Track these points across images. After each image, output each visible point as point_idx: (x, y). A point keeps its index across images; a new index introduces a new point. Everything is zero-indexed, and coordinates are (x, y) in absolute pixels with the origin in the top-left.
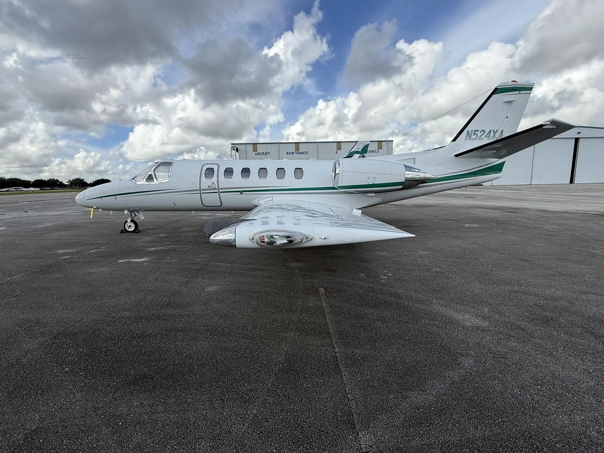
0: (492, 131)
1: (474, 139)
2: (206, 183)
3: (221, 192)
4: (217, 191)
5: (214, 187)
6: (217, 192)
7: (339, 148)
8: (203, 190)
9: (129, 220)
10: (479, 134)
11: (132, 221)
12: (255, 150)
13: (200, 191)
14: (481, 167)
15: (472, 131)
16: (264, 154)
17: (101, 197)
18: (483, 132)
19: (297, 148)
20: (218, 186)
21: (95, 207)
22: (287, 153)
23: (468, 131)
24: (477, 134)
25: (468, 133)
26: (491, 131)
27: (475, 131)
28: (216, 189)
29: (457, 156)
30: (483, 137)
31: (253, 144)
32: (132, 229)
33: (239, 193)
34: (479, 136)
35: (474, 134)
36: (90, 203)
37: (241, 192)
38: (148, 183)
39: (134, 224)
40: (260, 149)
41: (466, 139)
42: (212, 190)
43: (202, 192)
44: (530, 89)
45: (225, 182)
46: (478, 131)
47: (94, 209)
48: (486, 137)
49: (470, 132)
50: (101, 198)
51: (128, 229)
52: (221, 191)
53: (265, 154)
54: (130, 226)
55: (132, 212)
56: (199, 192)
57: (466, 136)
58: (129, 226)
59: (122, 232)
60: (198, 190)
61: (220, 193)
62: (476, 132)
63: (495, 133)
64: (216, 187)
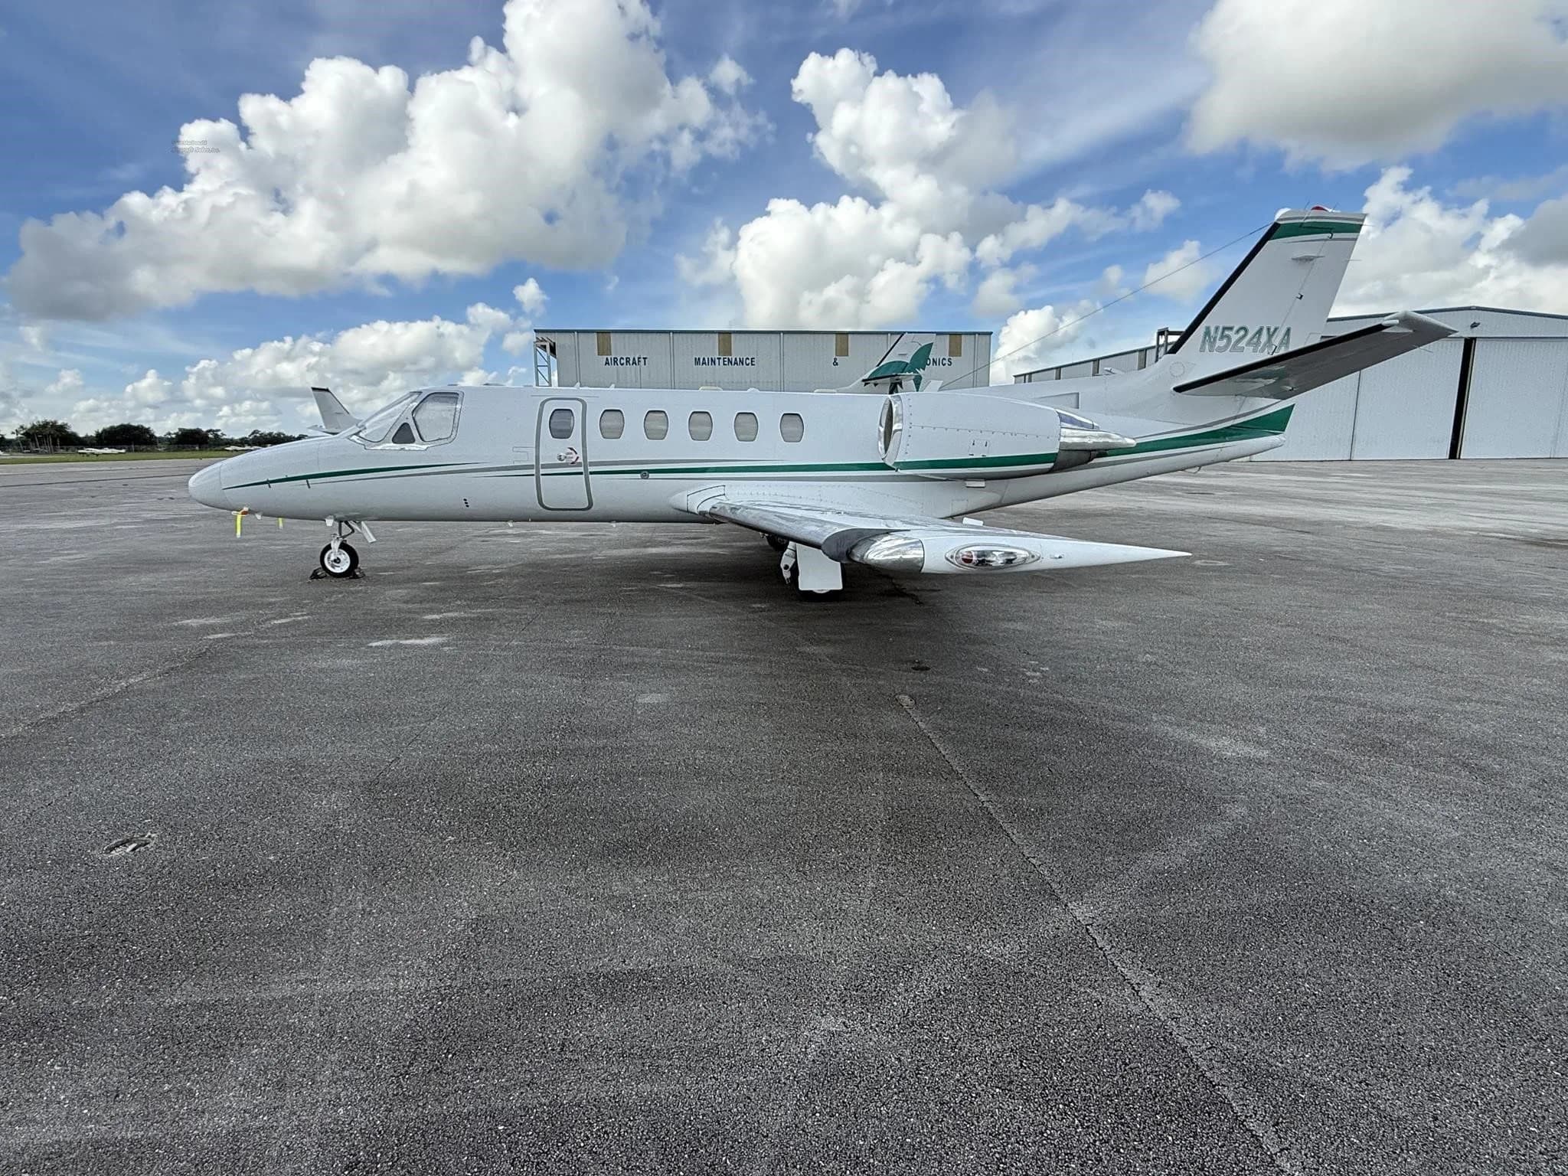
0: (1265, 332)
1: (1221, 350)
2: (553, 449)
3: (591, 473)
4: (581, 469)
5: (574, 460)
6: (581, 473)
7: (843, 351)
8: (544, 466)
9: (335, 545)
10: (1235, 337)
11: (344, 546)
12: (604, 349)
13: (537, 470)
14: (1236, 418)
15: (1217, 328)
16: (631, 362)
17: (268, 482)
18: (1242, 333)
19: (725, 349)
20: (585, 458)
21: (246, 509)
22: (697, 361)
23: (1208, 328)
24: (1229, 338)
25: (1207, 332)
26: (1261, 329)
27: (1225, 329)
28: (580, 465)
29: (1179, 389)
30: (1243, 344)
31: (598, 332)
32: (344, 566)
33: (639, 476)
34: (1233, 341)
35: (1222, 338)
36: (233, 496)
37: (645, 474)
38: (398, 446)
39: (347, 556)
40: (619, 347)
41: (1202, 349)
42: (567, 467)
43: (542, 471)
44: (1357, 229)
45: (601, 449)
46: (1231, 329)
47: (245, 513)
48: (1249, 343)
49: (1212, 330)
50: (266, 485)
51: (333, 567)
52: (591, 469)
53: (634, 363)
54: (337, 561)
55: (343, 524)
56: (533, 472)
57: (1204, 342)
58: (335, 561)
59: (315, 576)
60: (530, 467)
61: (590, 476)
62: (1227, 332)
63: (1270, 336)
64: (581, 460)
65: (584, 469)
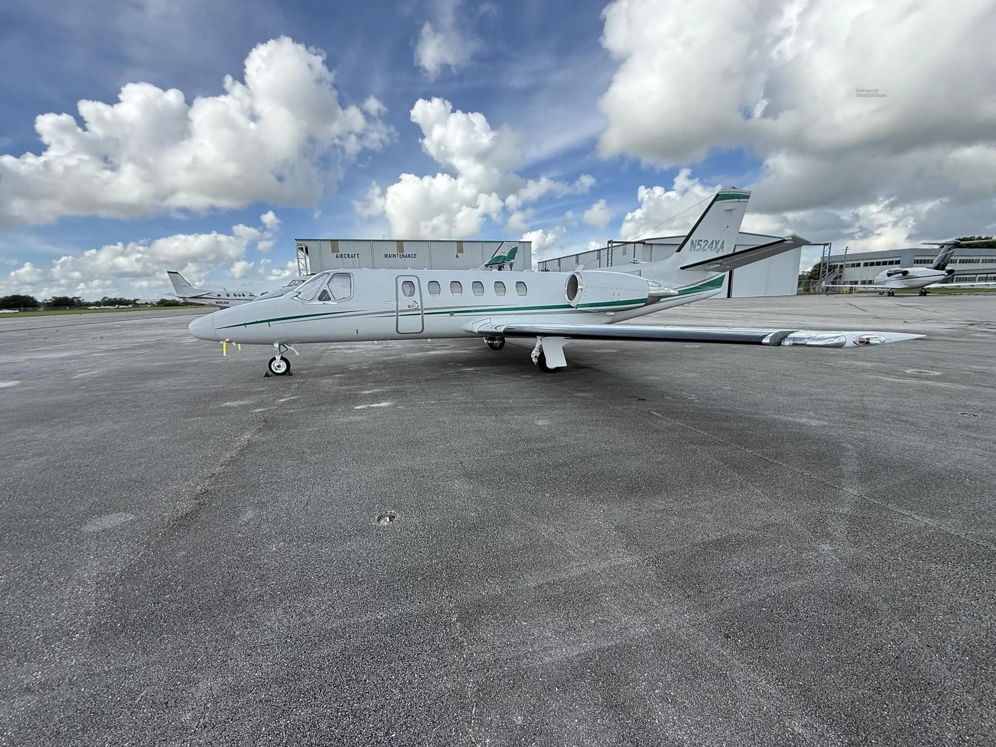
0: (714, 242)
1: (698, 250)
2: (405, 302)
3: (425, 314)
4: (420, 312)
5: (416, 307)
6: (420, 314)
7: (460, 250)
8: (401, 311)
9: (278, 358)
10: (703, 245)
11: (282, 358)
12: (335, 249)
13: (397, 313)
14: (704, 280)
15: (696, 241)
16: (350, 256)
17: (244, 324)
18: (706, 242)
19: (400, 249)
20: (422, 306)
21: (228, 340)
22: (386, 256)
23: (692, 241)
24: (701, 245)
25: (692, 243)
26: (713, 241)
27: (699, 241)
28: (419, 310)
29: (682, 268)
30: (706, 248)
31: (332, 241)
32: (283, 369)
33: (449, 315)
34: (702, 246)
35: (699, 244)
36: (221, 333)
37: (452, 313)
38: (322, 302)
39: (284, 363)
40: (343, 248)
41: (690, 250)
42: (412, 311)
43: (400, 314)
44: (748, 197)
45: (431, 301)
46: (702, 241)
47: (227, 342)
48: (709, 247)
49: (694, 242)
50: (244, 326)
51: (276, 369)
52: (425, 312)
53: (352, 257)
55: (281, 346)
56: (395, 314)
57: (691, 248)
58: (278, 366)
59: (267, 375)
60: (393, 312)
61: (424, 315)
62: (700, 242)
63: (716, 244)
64: (420, 307)
65: (422, 312)
